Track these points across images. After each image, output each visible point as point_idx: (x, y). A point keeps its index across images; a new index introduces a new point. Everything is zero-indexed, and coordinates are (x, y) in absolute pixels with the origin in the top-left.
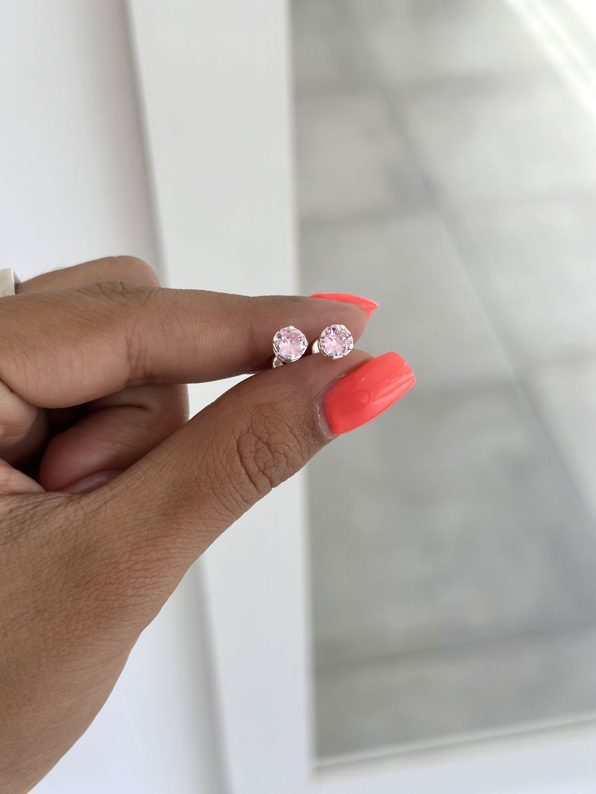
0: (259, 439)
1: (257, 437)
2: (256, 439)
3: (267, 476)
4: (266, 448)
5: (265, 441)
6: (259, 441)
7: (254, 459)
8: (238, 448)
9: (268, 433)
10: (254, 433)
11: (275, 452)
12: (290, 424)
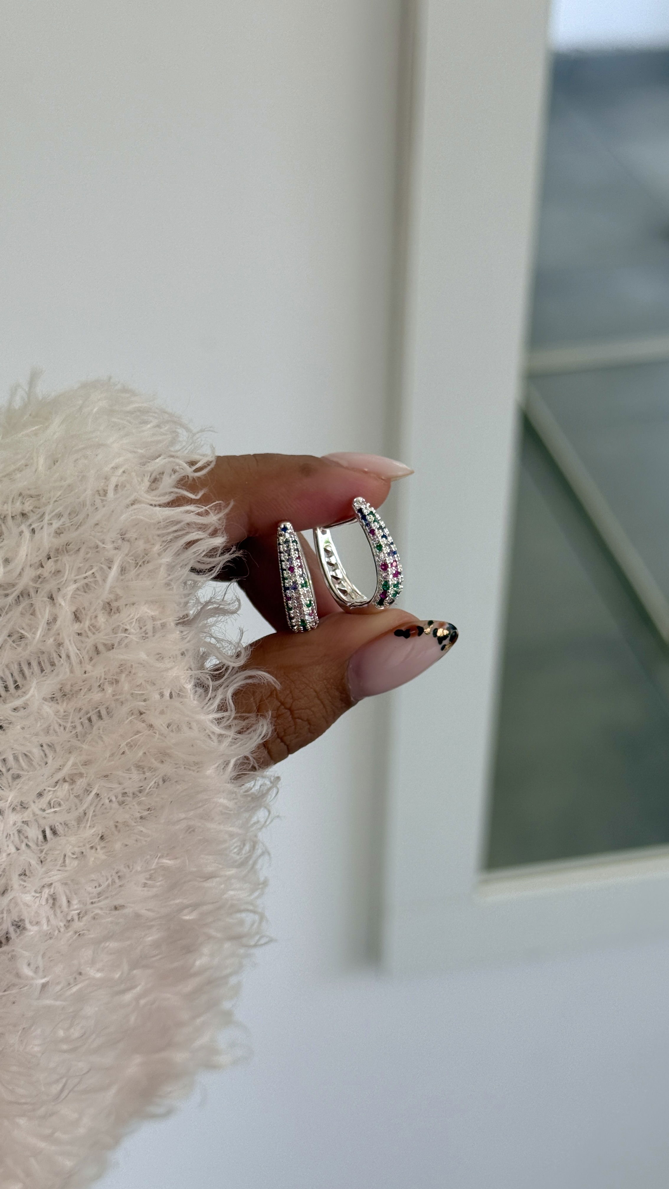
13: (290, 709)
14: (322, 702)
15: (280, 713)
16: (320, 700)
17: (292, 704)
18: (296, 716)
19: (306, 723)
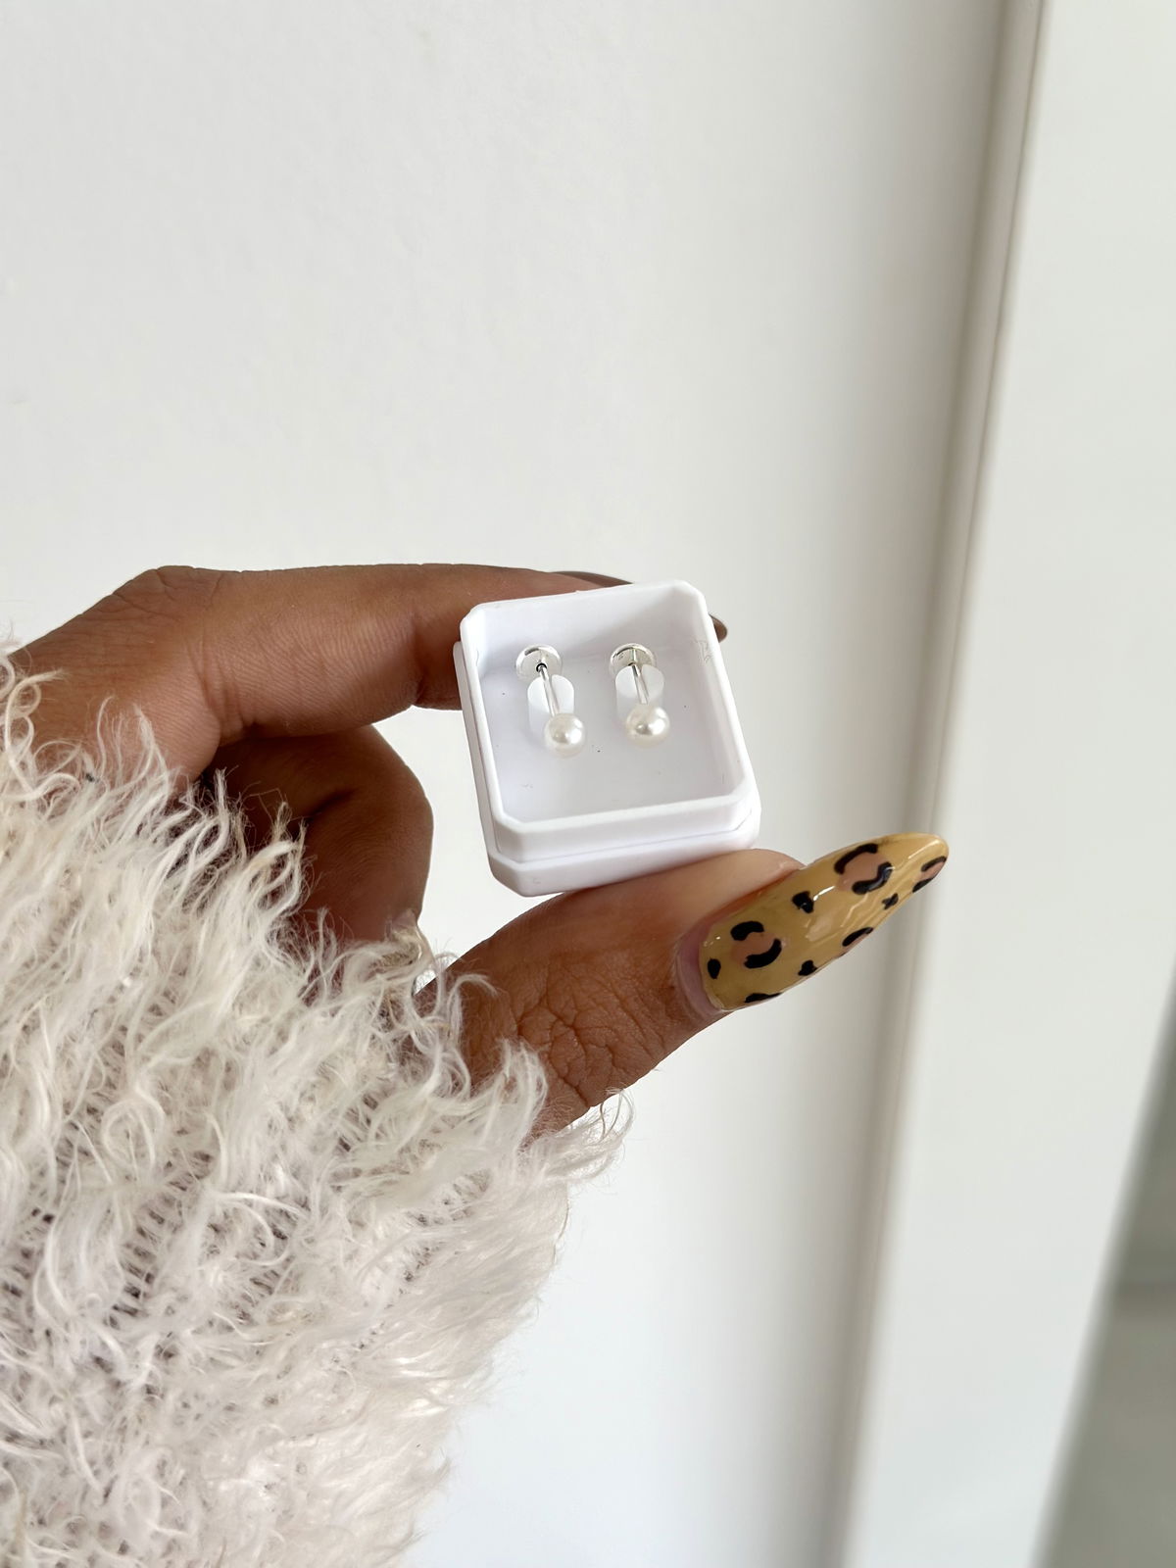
13: (572, 1026)
14: (634, 1017)
15: (555, 1033)
16: (626, 1011)
17: (576, 1017)
18: (587, 1038)
19: (608, 1051)
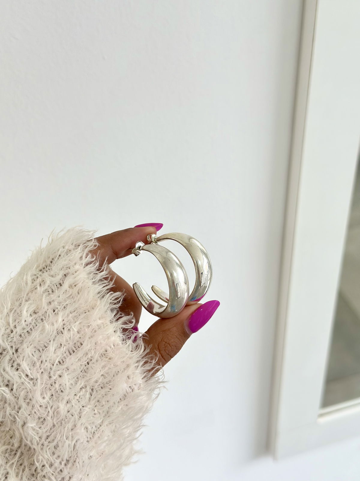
0: (166, 343)
1: (165, 342)
2: (165, 343)
3: (169, 355)
4: (168, 345)
5: (168, 343)
6: (166, 344)
7: (165, 350)
8: (158, 347)
9: (169, 340)
10: (164, 341)
11: (172, 346)
12: (176, 335)
13: (169, 344)
14: (179, 339)
15: (165, 346)
16: (177, 338)
17: (169, 342)
18: (171, 345)
19: (174, 347)
